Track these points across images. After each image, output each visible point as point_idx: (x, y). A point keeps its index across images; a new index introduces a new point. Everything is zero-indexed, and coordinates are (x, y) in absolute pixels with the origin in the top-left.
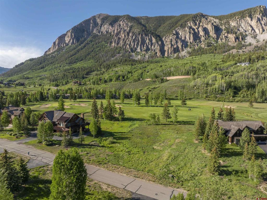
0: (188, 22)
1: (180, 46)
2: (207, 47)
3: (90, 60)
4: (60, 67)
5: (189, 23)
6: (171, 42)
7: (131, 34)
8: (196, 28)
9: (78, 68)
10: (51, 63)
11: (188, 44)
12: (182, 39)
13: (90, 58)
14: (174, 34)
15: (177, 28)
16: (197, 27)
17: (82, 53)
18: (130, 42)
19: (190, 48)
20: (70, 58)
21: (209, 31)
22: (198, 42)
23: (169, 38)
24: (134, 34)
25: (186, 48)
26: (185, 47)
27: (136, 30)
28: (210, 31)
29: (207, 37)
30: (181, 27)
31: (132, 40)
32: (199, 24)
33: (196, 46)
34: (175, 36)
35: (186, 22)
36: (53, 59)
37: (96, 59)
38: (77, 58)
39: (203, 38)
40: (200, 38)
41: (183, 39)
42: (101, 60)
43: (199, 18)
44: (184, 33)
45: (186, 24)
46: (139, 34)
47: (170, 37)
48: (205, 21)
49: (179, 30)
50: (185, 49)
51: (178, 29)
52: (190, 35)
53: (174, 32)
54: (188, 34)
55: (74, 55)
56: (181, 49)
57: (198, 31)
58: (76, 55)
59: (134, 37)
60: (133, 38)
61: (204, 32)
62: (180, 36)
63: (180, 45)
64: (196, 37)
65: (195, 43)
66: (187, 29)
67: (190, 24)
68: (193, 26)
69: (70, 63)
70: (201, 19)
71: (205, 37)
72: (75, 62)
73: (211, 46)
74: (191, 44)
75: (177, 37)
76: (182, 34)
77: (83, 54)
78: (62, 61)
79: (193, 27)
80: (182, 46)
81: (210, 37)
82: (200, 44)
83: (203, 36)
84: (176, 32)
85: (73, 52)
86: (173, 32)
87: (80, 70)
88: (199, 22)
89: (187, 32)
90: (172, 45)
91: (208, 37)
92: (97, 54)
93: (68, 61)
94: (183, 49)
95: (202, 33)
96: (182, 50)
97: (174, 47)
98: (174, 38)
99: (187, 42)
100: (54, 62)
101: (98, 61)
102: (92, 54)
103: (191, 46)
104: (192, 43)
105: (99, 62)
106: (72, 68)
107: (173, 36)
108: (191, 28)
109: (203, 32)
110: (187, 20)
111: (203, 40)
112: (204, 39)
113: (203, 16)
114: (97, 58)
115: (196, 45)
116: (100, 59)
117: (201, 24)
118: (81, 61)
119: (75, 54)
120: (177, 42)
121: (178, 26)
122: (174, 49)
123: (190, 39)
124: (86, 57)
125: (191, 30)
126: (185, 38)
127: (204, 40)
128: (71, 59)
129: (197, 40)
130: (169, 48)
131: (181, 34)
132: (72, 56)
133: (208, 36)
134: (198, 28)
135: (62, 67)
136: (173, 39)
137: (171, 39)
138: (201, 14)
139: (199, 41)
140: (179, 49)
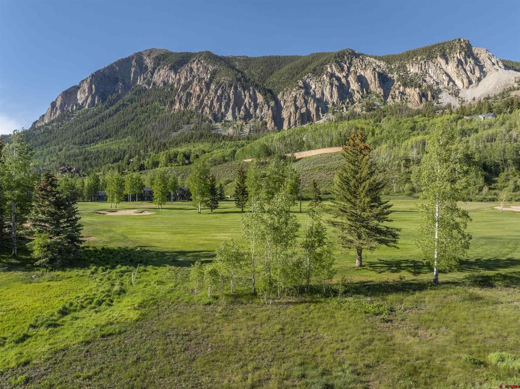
0: (326, 64)
1: (313, 111)
2: (367, 111)
3: (125, 137)
4: (60, 150)
5: (328, 66)
6: (295, 101)
7: (213, 87)
8: (344, 76)
9: (98, 151)
10: (42, 144)
11: (329, 106)
12: (316, 96)
13: (127, 133)
14: (301, 87)
15: (306, 77)
16: (344, 74)
17: (111, 123)
18: (212, 102)
19: (333, 113)
20: (84, 133)
21: (369, 83)
22: (348, 103)
23: (290, 95)
24: (220, 86)
25: (325, 115)
26: (323, 112)
27: (223, 78)
28: (371, 81)
29: (365, 92)
30: (313, 73)
31: (215, 97)
32: (349, 68)
33: (345, 111)
34: (303, 91)
35: (323, 64)
36: (48, 136)
37: (138, 134)
38: (99, 132)
39: (357, 96)
40: (351, 96)
41: (318, 96)
42: (149, 137)
43: (348, 59)
44: (320, 85)
45: (322, 69)
46: (230, 86)
47: (293, 93)
48: (359, 64)
49: (311, 80)
50: (323, 116)
51: (308, 77)
52: (332, 89)
53: (301, 83)
54: (328, 87)
55: (93, 127)
56: (315, 116)
57: (348, 82)
58: (97, 128)
59: (219, 92)
60: (218, 94)
61: (360, 84)
62: (311, 91)
63: (312, 107)
64: (344, 92)
65: (343, 103)
66: (326, 78)
67: (331, 68)
68: (336, 72)
69: (81, 144)
70: (352, 60)
71: (361, 93)
72: (93, 142)
73: (374, 109)
74: (335, 106)
75: (307, 93)
76: (315, 88)
77: (111, 126)
78: (65, 140)
79: (337, 74)
80: (317, 110)
81: (370, 93)
82: (353, 106)
83: (358, 91)
84: (304, 83)
85: (90, 121)
86: (298, 83)
87: (102, 155)
88: (348, 65)
89: (326, 83)
90: (297, 108)
91: (368, 93)
92: (141, 126)
93: (77, 140)
94: (320, 115)
95: (354, 86)
96: (317, 117)
97: (300, 111)
98: (301, 94)
99: (327, 103)
100: (47, 143)
101: (142, 138)
102: (132, 125)
103: (336, 110)
104: (337, 103)
105: (146, 141)
106: (83, 152)
107: (299, 90)
108: (332, 75)
109: (356, 83)
110: (325, 61)
111: (358, 98)
112: (360, 96)
113: (354, 55)
114: (142, 133)
115: (345, 109)
116: (147, 136)
117: (352, 69)
118: (107, 138)
119: (94, 125)
120: (306, 102)
121: (308, 73)
122: (302, 115)
123: (331, 97)
124: (117, 131)
125: (334, 79)
126: (323, 94)
127: (360, 98)
128: (86, 135)
129: (345, 99)
130: (291, 113)
131: (313, 87)
132: (89, 129)
133: (367, 91)
134: (346, 77)
135: (64, 150)
136: (298, 96)
137: (294, 96)
138: (350, 51)
139: (350, 101)
140: (312, 115)
